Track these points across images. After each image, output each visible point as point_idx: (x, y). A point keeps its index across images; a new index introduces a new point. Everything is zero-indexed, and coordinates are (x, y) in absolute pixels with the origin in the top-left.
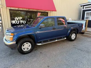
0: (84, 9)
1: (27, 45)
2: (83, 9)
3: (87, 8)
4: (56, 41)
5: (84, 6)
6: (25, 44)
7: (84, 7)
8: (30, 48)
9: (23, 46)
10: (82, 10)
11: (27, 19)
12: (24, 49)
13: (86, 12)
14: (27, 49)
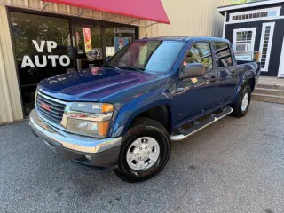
0: (231, 22)
1: (144, 145)
2: (228, 20)
3: (240, 17)
4: (216, 119)
5: (229, 12)
6: (136, 142)
7: (231, 15)
8: (154, 157)
9: (132, 150)
10: (225, 23)
11: (75, 51)
12: (134, 162)
13: (235, 31)
14: (145, 162)
